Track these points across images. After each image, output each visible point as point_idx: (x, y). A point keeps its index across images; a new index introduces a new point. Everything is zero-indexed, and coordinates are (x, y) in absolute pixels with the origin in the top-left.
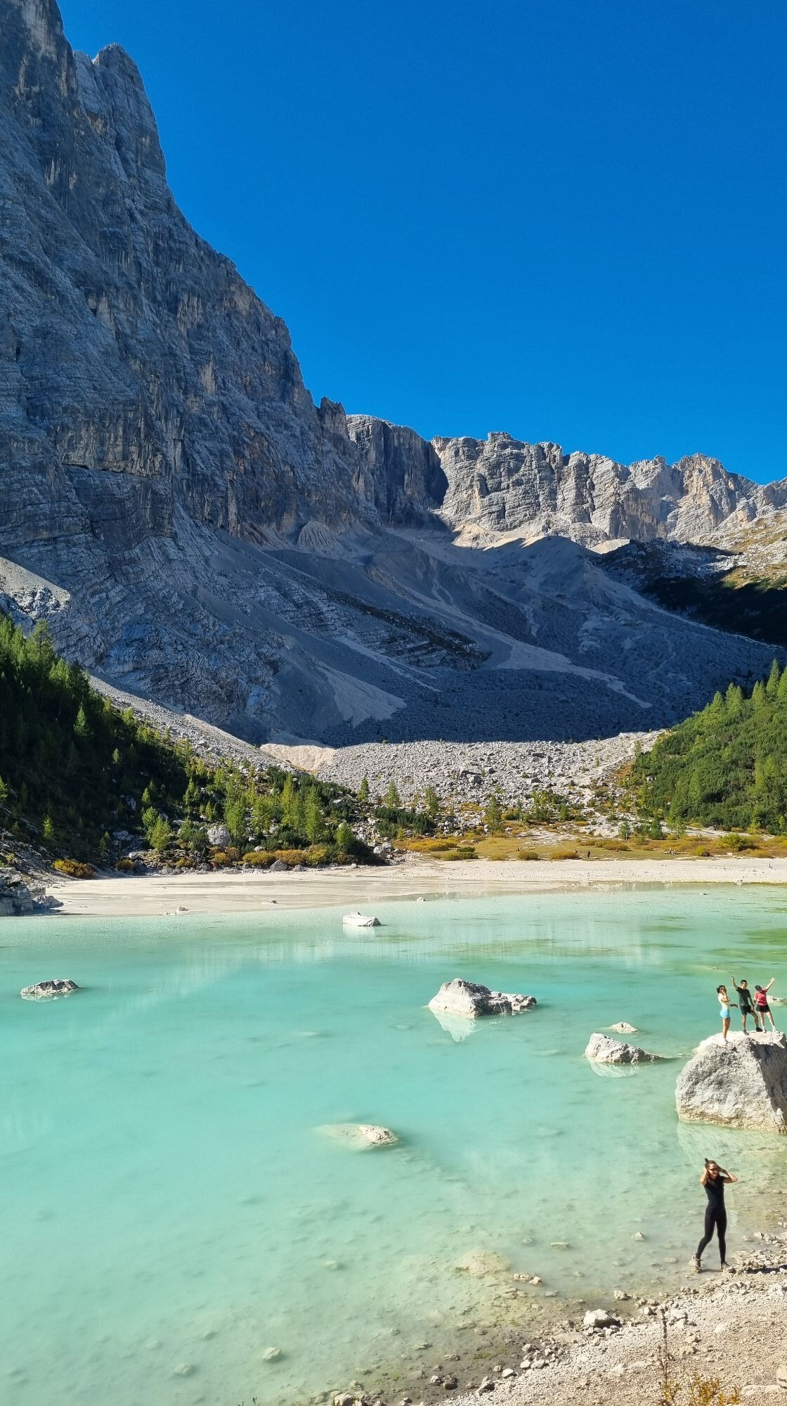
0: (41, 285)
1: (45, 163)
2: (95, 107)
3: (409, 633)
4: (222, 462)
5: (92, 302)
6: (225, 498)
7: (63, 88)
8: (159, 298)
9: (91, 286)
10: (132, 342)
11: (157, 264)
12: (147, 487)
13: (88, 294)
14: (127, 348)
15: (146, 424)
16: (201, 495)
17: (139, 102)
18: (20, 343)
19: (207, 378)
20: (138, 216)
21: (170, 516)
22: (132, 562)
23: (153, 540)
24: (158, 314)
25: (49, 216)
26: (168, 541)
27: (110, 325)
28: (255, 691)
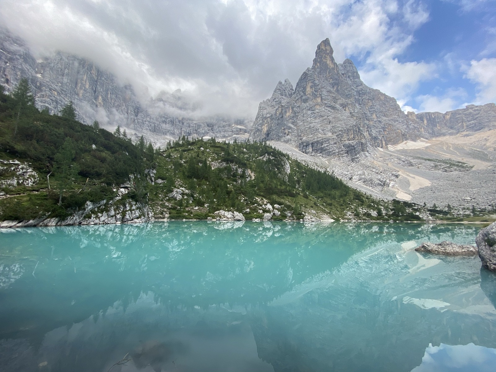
0: (334, 109)
1: (333, 87)
2: (343, 72)
3: (442, 164)
4: (380, 133)
6: (381, 141)
7: (336, 72)
8: (361, 103)
9: (344, 106)
10: (353, 113)
11: (360, 97)
12: (360, 142)
13: (343, 107)
14: (353, 115)
15: (358, 129)
16: (375, 141)
17: (353, 67)
18: (330, 121)
19: (374, 116)
20: (354, 89)
21: (366, 147)
22: (357, 158)
23: (362, 153)
24: (361, 106)
25: (335, 96)
26: (366, 152)
27: (349, 112)
28: (392, 182)
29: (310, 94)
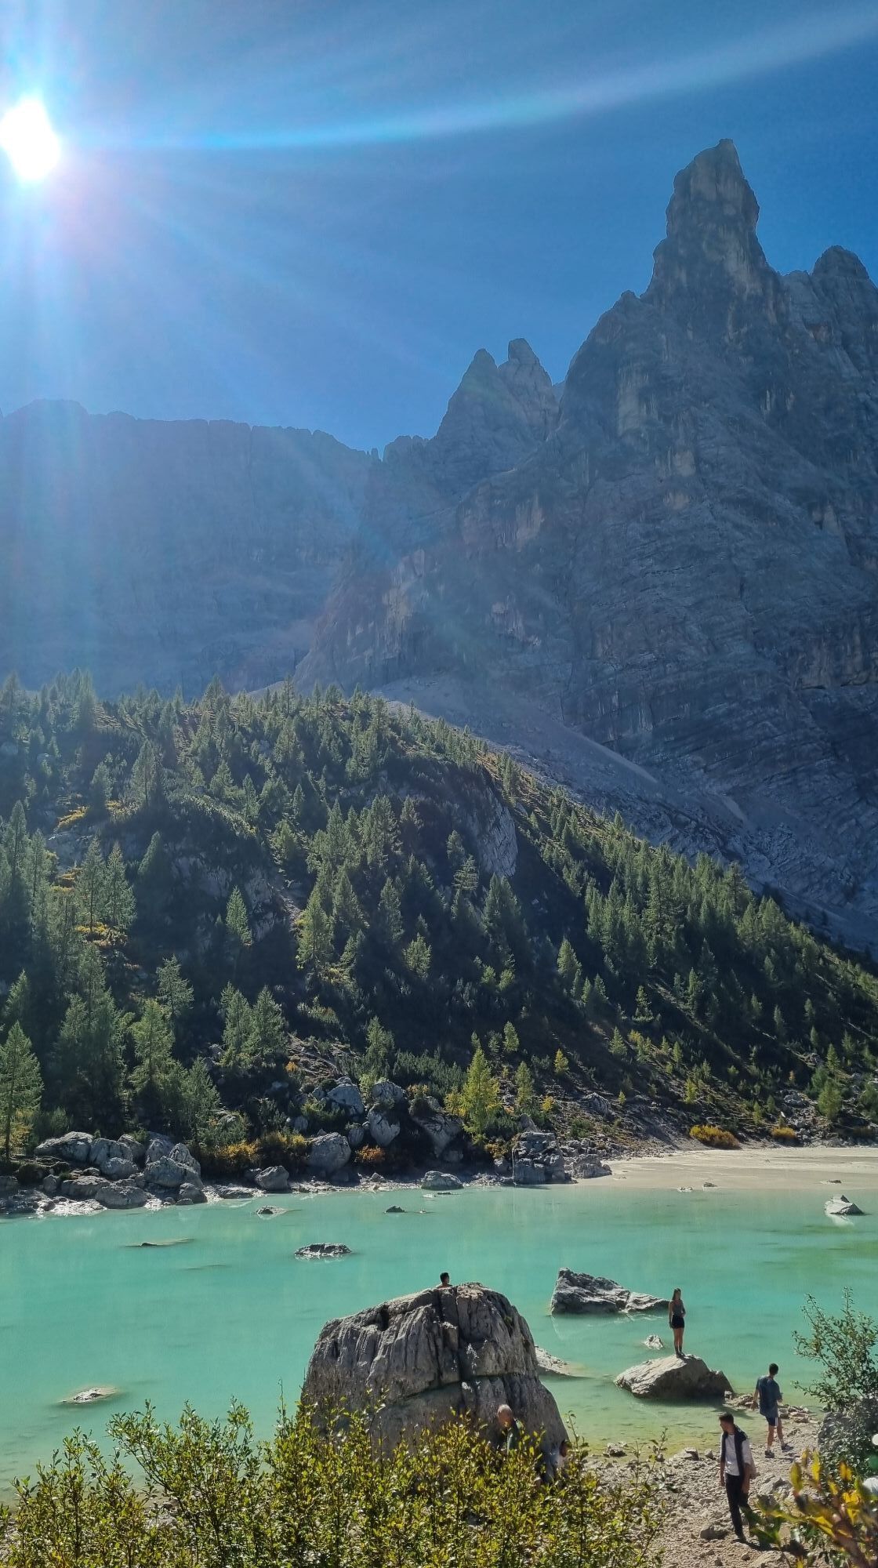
0: (760, 517)
2: (816, 317)
5: (816, 516)
7: (772, 317)
13: (810, 508)
14: (859, 550)
17: (863, 291)
18: (742, 579)
27: (838, 532)
29: (636, 434)
